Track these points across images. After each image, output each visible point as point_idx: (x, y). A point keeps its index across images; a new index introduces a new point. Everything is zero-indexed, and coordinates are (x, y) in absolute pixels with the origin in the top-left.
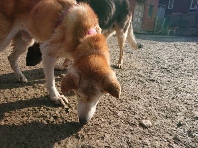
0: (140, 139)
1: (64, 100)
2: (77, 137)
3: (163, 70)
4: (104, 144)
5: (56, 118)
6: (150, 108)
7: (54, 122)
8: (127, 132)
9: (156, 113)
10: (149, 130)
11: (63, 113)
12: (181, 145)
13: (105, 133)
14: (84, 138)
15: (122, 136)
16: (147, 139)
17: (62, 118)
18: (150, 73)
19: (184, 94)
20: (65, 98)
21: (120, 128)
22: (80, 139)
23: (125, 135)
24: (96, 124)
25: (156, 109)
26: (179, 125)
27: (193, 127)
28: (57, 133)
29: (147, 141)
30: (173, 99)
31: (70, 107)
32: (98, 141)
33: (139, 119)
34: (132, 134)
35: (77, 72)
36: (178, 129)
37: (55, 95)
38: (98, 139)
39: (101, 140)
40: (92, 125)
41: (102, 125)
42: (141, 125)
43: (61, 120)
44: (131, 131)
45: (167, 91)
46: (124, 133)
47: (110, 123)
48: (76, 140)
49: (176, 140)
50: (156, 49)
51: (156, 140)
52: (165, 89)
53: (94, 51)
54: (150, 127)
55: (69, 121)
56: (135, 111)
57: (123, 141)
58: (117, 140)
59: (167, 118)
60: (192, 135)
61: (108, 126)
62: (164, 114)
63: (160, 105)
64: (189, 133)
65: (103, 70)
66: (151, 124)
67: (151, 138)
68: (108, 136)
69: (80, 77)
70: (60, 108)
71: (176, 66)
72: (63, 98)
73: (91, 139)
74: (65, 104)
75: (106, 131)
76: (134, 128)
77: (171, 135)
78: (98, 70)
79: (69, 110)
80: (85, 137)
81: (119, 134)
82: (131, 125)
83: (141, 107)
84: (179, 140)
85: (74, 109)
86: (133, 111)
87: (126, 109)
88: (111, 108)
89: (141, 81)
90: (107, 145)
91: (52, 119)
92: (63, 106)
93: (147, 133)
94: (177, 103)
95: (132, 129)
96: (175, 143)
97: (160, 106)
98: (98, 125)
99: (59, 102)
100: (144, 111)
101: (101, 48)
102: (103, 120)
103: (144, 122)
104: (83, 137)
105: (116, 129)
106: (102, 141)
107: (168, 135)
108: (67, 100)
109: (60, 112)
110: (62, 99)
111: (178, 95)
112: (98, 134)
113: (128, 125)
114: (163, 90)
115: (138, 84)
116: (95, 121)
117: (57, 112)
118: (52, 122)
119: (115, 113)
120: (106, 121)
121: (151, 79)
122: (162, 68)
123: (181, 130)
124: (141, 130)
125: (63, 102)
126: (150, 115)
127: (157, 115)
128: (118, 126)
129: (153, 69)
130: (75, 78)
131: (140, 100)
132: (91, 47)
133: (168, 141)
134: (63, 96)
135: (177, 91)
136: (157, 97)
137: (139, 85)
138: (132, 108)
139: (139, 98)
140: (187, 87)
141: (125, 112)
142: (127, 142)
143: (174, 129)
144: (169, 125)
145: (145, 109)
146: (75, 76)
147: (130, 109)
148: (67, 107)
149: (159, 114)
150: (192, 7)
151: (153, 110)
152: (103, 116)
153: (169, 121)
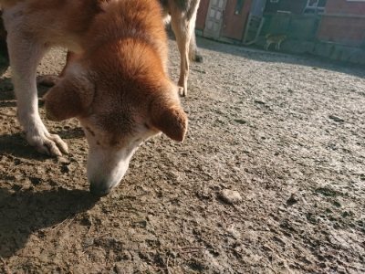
0: (219, 225)
1: (58, 145)
2: (85, 222)
3: (259, 105)
4: (146, 237)
5: (36, 181)
6: (236, 168)
7: (31, 188)
8: (194, 212)
9: (248, 178)
10: (235, 210)
11: (53, 172)
12: (296, 239)
13: (150, 213)
14: (100, 224)
15: (183, 220)
16: (233, 225)
17: (52, 183)
18: (236, 109)
19: (296, 147)
20: (60, 140)
21: (179, 205)
22: (92, 228)
23: (189, 219)
24: (129, 197)
25: (247, 171)
26: (292, 201)
27: (316, 206)
28: (37, 213)
29: (232, 229)
30: (277, 154)
31: (73, 160)
32: (132, 231)
33: (217, 188)
34: (204, 216)
35: (89, 76)
36: (289, 208)
37: (36, 132)
38: (134, 227)
39: (139, 229)
40: (121, 199)
41: (144, 199)
42: (222, 199)
43: (49, 187)
44: (201, 210)
45: (266, 140)
46: (189, 214)
47: (160, 195)
48: (82, 228)
49: (288, 228)
50: (246, 70)
51: (250, 227)
52: (263, 138)
53: (134, 31)
54: (238, 202)
55: (68, 189)
56: (210, 174)
57: (186, 230)
58: (174, 228)
59: (267, 188)
60: (314, 220)
61: (155, 201)
62: (262, 181)
63: (254, 164)
64: (309, 215)
65: (151, 76)
66: (240, 198)
67: (239, 225)
68: (154, 220)
69: (95, 89)
70: (48, 162)
71: (280, 102)
72: (55, 141)
73: (117, 226)
74: (60, 153)
75: (152, 211)
76: (207, 204)
77: (276, 219)
78: (141, 76)
79: (69, 167)
80: (103, 222)
81: (178, 216)
82: (202, 198)
83: (220, 166)
84: (292, 229)
85: (81, 165)
86: (206, 172)
87: (192, 170)
88: (164, 166)
89: (220, 122)
90: (152, 237)
91: (27, 184)
92: (55, 157)
93: (232, 213)
94: (285, 162)
95: (203, 206)
96: (286, 234)
97: (255, 167)
98: (135, 198)
99: (45, 148)
100: (225, 174)
101: (150, 27)
102: (145, 189)
103: (226, 193)
104: (98, 221)
105: (171, 207)
106: (143, 230)
107: (271, 218)
108: (65, 146)
109: (48, 171)
110: (53, 144)
111: (286, 149)
112: (133, 216)
113: (197, 199)
114: (259, 138)
115: (215, 126)
116: (128, 190)
117: (41, 170)
118: (26, 190)
119: (170, 176)
120: (151, 190)
121: (238, 119)
122: (256, 102)
123: (293, 211)
124: (222, 208)
125: (56, 148)
126: (236, 181)
127: (249, 182)
128: (175, 201)
129: (241, 103)
130: (84, 89)
131: (218, 154)
132: (127, 21)
133: (272, 230)
134: (57, 137)
135: (283, 142)
136: (249, 150)
137: (217, 129)
138: (204, 168)
139: (216, 151)
140: (300, 136)
141: (190, 174)
142: (194, 232)
143: (282, 208)
144: (272, 201)
145: (227, 170)
146: (83, 84)
147: (201, 170)
148: (65, 161)
149: (253, 180)
150: (310, 5)
151: (242, 172)
152: (146, 182)
153: (272, 193)
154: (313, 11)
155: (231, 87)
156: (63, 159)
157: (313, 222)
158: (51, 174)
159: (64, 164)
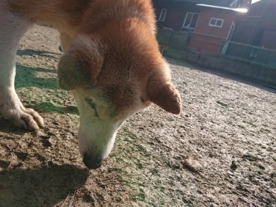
2: (87, 198)
5: (22, 156)
6: (182, 140)
7: (20, 165)
8: (174, 182)
9: (194, 148)
10: (202, 177)
13: (140, 185)
14: (103, 199)
15: (169, 189)
17: (40, 158)
19: (211, 123)
20: (36, 114)
22: (97, 204)
24: (116, 169)
25: (190, 142)
26: (234, 166)
27: (250, 170)
29: (210, 195)
30: (202, 129)
31: (50, 134)
33: (180, 158)
36: (235, 173)
38: (134, 200)
40: (109, 171)
41: (128, 169)
42: (189, 168)
43: (38, 163)
45: (190, 118)
46: (172, 184)
47: (140, 166)
49: (243, 190)
51: (220, 192)
52: (187, 116)
54: (201, 170)
55: (58, 163)
56: (168, 146)
57: (177, 199)
59: (211, 156)
60: (255, 182)
61: (139, 172)
62: (204, 151)
63: (192, 136)
64: (250, 177)
66: (201, 166)
70: (27, 136)
72: (32, 114)
74: (38, 127)
75: (141, 182)
77: (231, 183)
80: (105, 198)
81: (164, 186)
82: (174, 167)
83: (171, 138)
84: (246, 190)
85: (60, 139)
86: (164, 144)
87: (153, 142)
88: (130, 139)
91: (14, 160)
93: (202, 180)
94: (211, 135)
95: (179, 175)
97: (194, 139)
98: (120, 170)
100: (178, 145)
102: (125, 160)
103: (190, 163)
107: (228, 182)
109: (30, 145)
111: (205, 125)
113: (170, 169)
117: (24, 145)
118: (15, 166)
120: (130, 161)
126: (188, 151)
127: (196, 151)
131: (164, 128)
138: (161, 140)
143: (230, 173)
144: (221, 167)
145: (178, 142)
147: (159, 142)
148: (43, 134)
149: (198, 150)
150: (185, 25)
152: (123, 153)
154: (187, 30)
156: (41, 133)
158: (34, 148)
159: (42, 137)
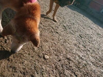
0: (41, 65)
2: (9, 60)
3: (64, 27)
4: (23, 67)
6: (51, 48)
8: (36, 61)
10: (46, 61)
11: (3, 42)
12: (57, 71)
13: (25, 60)
14: (12, 61)
15: (33, 63)
16: (44, 66)
18: (58, 27)
19: (67, 44)
21: (33, 58)
22: (10, 62)
23: (34, 63)
24: (21, 54)
27: (64, 63)
30: (62, 45)
31: (8, 39)
32: (20, 65)
33: (44, 54)
34: (38, 62)
36: (59, 62)
38: (20, 63)
39: (21, 64)
40: (19, 54)
41: (25, 55)
42: (44, 58)
44: (38, 60)
46: (35, 61)
47: (29, 54)
48: (7, 62)
51: (48, 67)
52: (61, 39)
53: (31, 16)
54: (47, 59)
55: (6, 49)
56: (44, 49)
57: (33, 66)
58: (30, 65)
59: (56, 55)
60: (63, 67)
61: (27, 56)
62: (55, 53)
63: (56, 47)
64: (62, 65)
66: (48, 58)
67: (46, 66)
68: (26, 62)
70: (2, 38)
71: (70, 27)
73: (16, 62)
75: (26, 59)
76: (40, 59)
77: (55, 65)
79: (7, 41)
80: (13, 61)
81: (32, 61)
82: (40, 57)
83: (47, 47)
84: (57, 68)
85: (10, 41)
86: (43, 49)
87: (40, 47)
89: (52, 31)
94: (63, 48)
95: (39, 59)
96: (55, 69)
97: (55, 48)
98: (22, 54)
100: (47, 50)
102: (26, 52)
103: (46, 56)
104: (12, 60)
105: (31, 58)
107: (54, 64)
109: (1, 42)
111: (65, 44)
112: (21, 60)
113: (38, 57)
115: (50, 33)
116: (22, 51)
119: (33, 49)
120: (27, 52)
121: (57, 31)
122: (64, 26)
123: (59, 63)
124: (43, 60)
126: (49, 52)
127: (52, 53)
128: (32, 57)
129: (60, 25)
133: (53, 68)
135: (65, 42)
136: (56, 43)
137: (50, 34)
139: (48, 42)
140: (70, 40)
141: (39, 49)
142: (34, 67)
143: (57, 62)
144: (56, 59)
145: (48, 49)
147: (42, 48)
149: (53, 52)
151: (52, 50)
152: (27, 49)
153: (57, 57)
155: (59, 18)
157: (62, 67)
159: (6, 39)
